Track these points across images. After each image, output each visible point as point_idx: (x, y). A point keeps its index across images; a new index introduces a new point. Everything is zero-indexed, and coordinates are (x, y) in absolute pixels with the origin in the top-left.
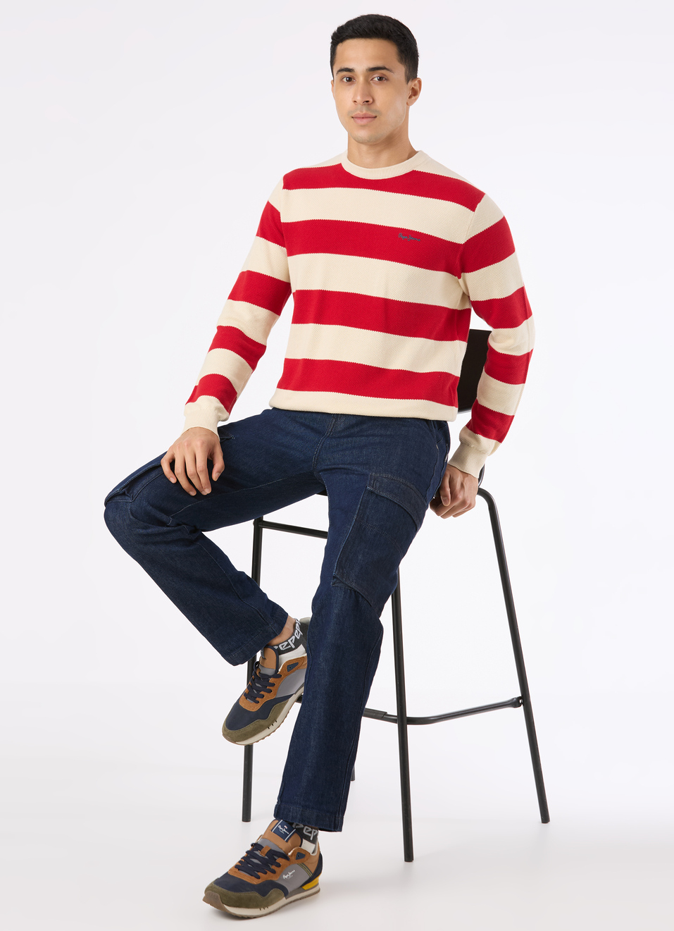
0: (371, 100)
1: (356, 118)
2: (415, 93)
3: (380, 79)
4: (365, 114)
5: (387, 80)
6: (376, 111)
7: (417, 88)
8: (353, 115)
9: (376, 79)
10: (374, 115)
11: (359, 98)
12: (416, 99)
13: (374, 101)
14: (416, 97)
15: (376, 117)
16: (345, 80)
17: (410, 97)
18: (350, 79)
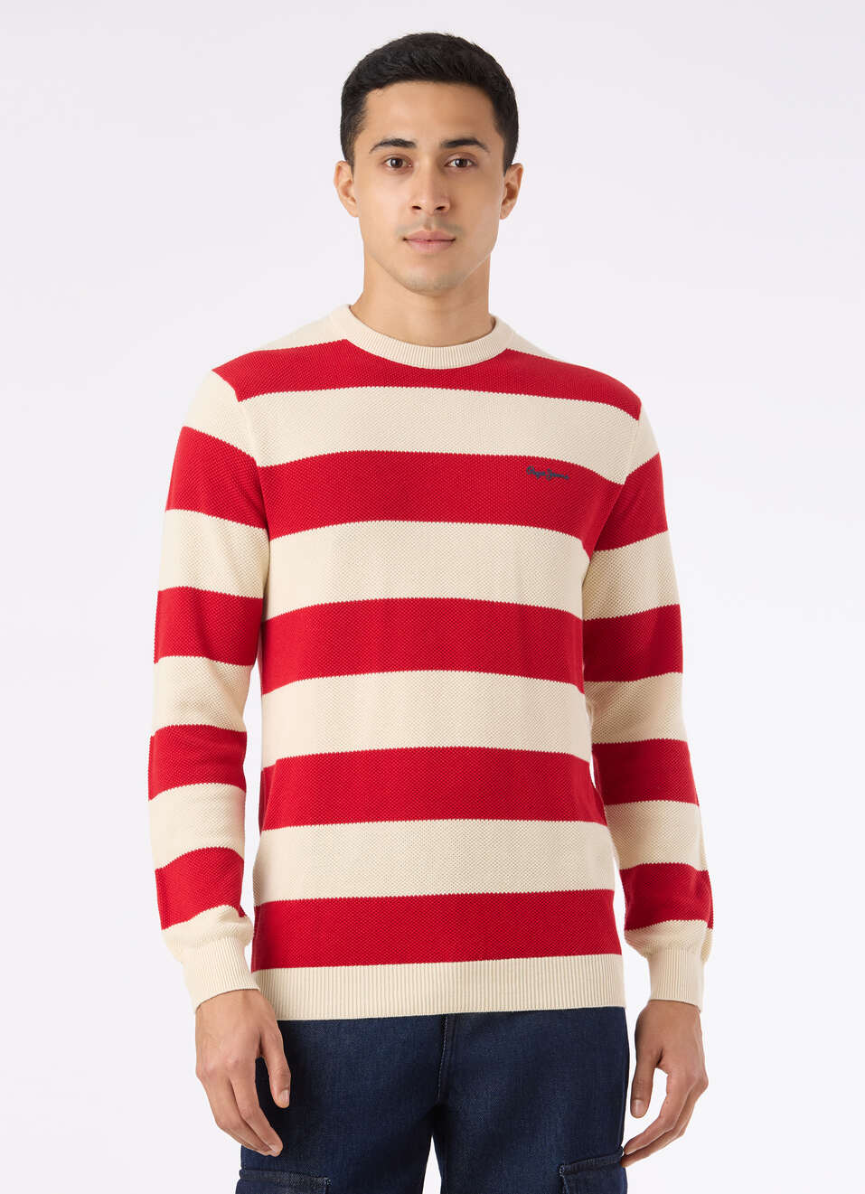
0: (447, 205)
1: (414, 240)
2: (512, 194)
3: (462, 163)
4: (436, 233)
5: (474, 165)
6: (456, 228)
7: (513, 183)
8: (409, 234)
9: (453, 164)
10: (452, 236)
11: (425, 202)
12: (512, 206)
13: (453, 206)
14: (513, 201)
15: (453, 240)
16: (389, 163)
17: (504, 202)
18: (398, 163)
